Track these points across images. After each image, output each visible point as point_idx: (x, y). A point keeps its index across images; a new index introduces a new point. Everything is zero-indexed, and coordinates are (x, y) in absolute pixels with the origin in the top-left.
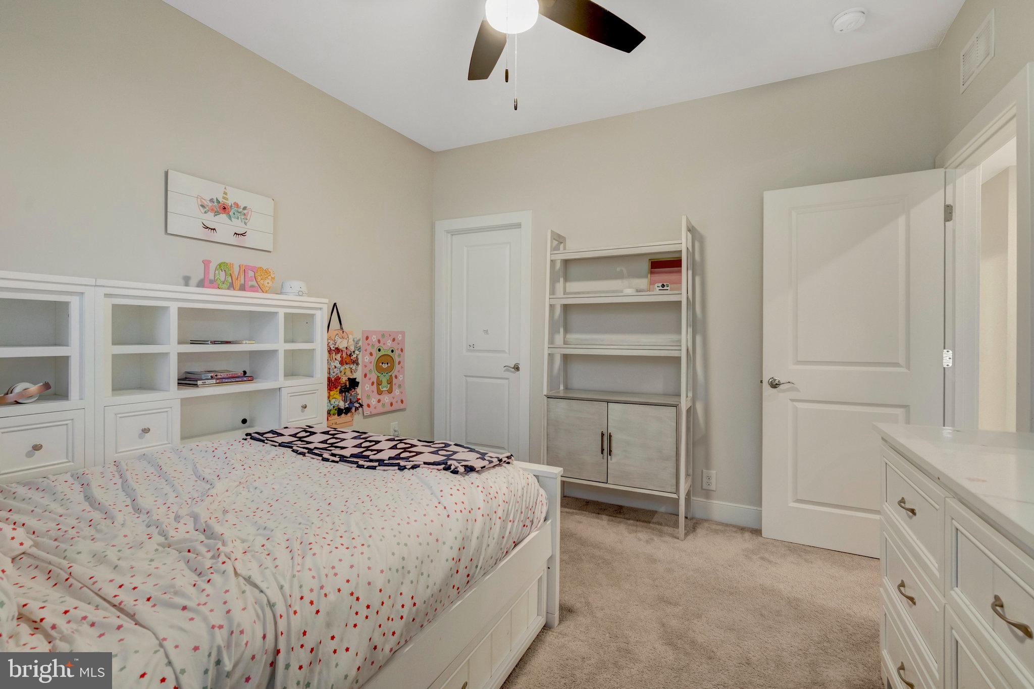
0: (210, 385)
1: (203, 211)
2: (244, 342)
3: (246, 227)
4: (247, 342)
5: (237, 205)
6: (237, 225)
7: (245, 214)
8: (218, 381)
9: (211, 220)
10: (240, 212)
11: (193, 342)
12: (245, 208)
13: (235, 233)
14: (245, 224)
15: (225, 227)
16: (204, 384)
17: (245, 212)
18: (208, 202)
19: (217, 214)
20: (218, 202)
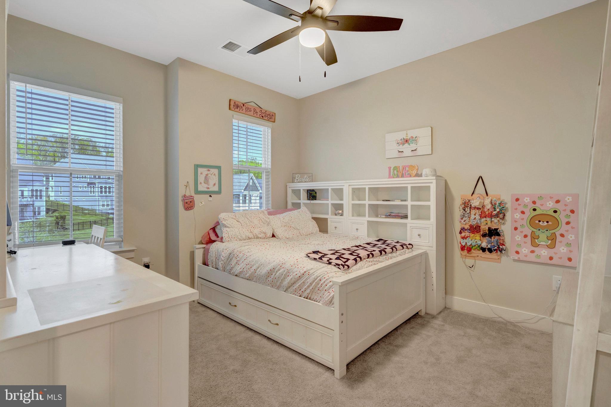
0: (383, 218)
1: (398, 145)
2: (396, 201)
3: (417, 146)
4: (397, 200)
5: (412, 137)
6: (413, 146)
7: (416, 140)
8: (386, 216)
9: (401, 148)
10: (414, 140)
11: (383, 201)
12: (416, 137)
13: (412, 150)
14: (416, 144)
15: (407, 149)
16: (381, 217)
17: (416, 139)
18: (400, 141)
19: (403, 144)
20: (404, 139)
